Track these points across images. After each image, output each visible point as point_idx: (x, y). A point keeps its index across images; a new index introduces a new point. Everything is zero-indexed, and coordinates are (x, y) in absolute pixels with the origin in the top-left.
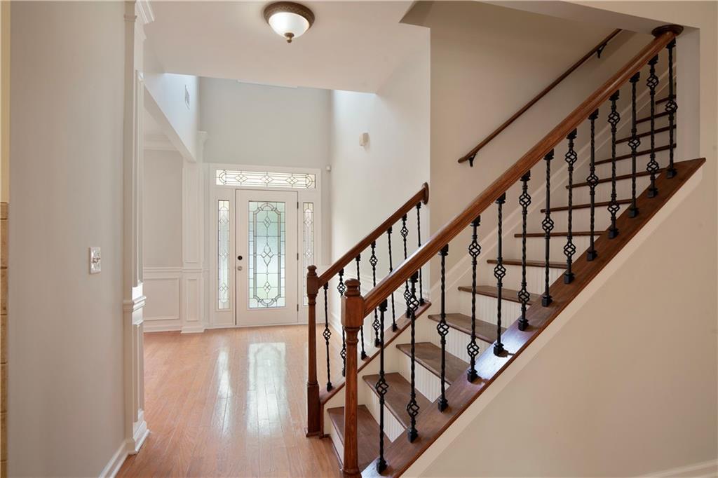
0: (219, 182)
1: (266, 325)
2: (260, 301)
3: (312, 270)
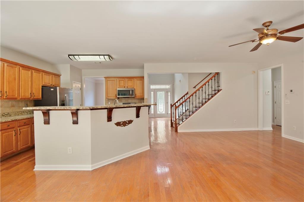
0: (151, 88)
1: (161, 116)
2: (160, 112)
3: (171, 104)
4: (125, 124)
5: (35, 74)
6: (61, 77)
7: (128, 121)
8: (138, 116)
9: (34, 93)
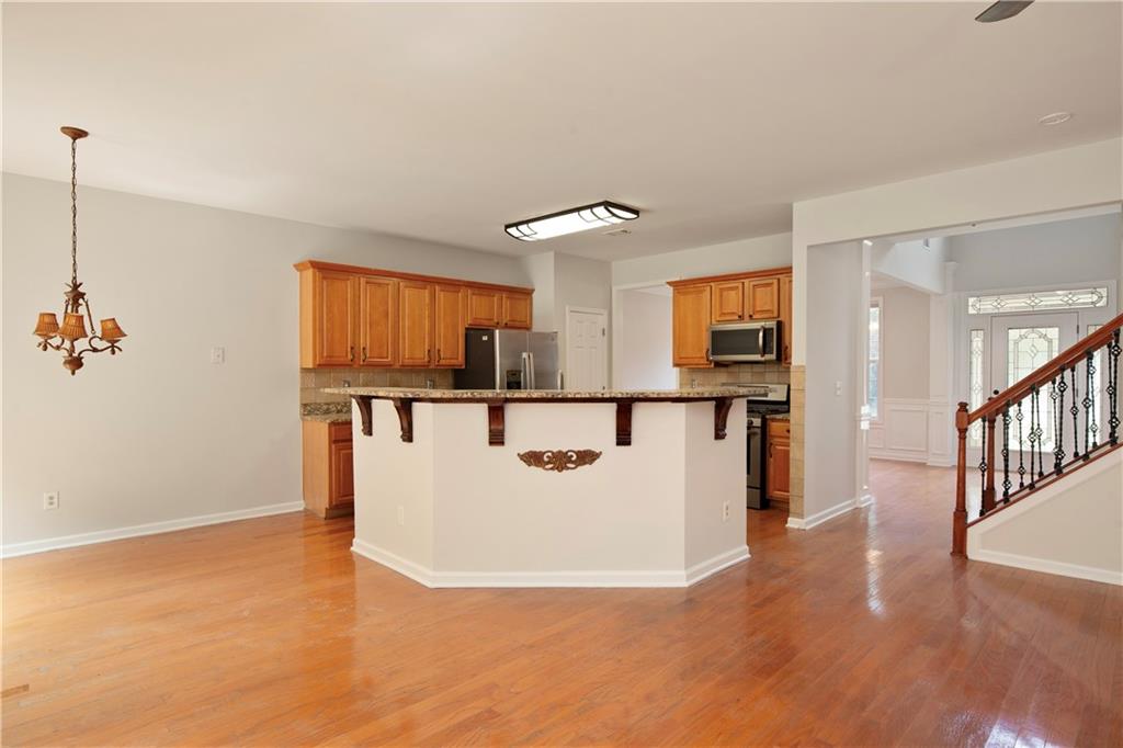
0: (971, 311)
4: (560, 461)
5: (441, 296)
6: (534, 295)
7: (578, 453)
8: (624, 437)
9: (439, 351)
